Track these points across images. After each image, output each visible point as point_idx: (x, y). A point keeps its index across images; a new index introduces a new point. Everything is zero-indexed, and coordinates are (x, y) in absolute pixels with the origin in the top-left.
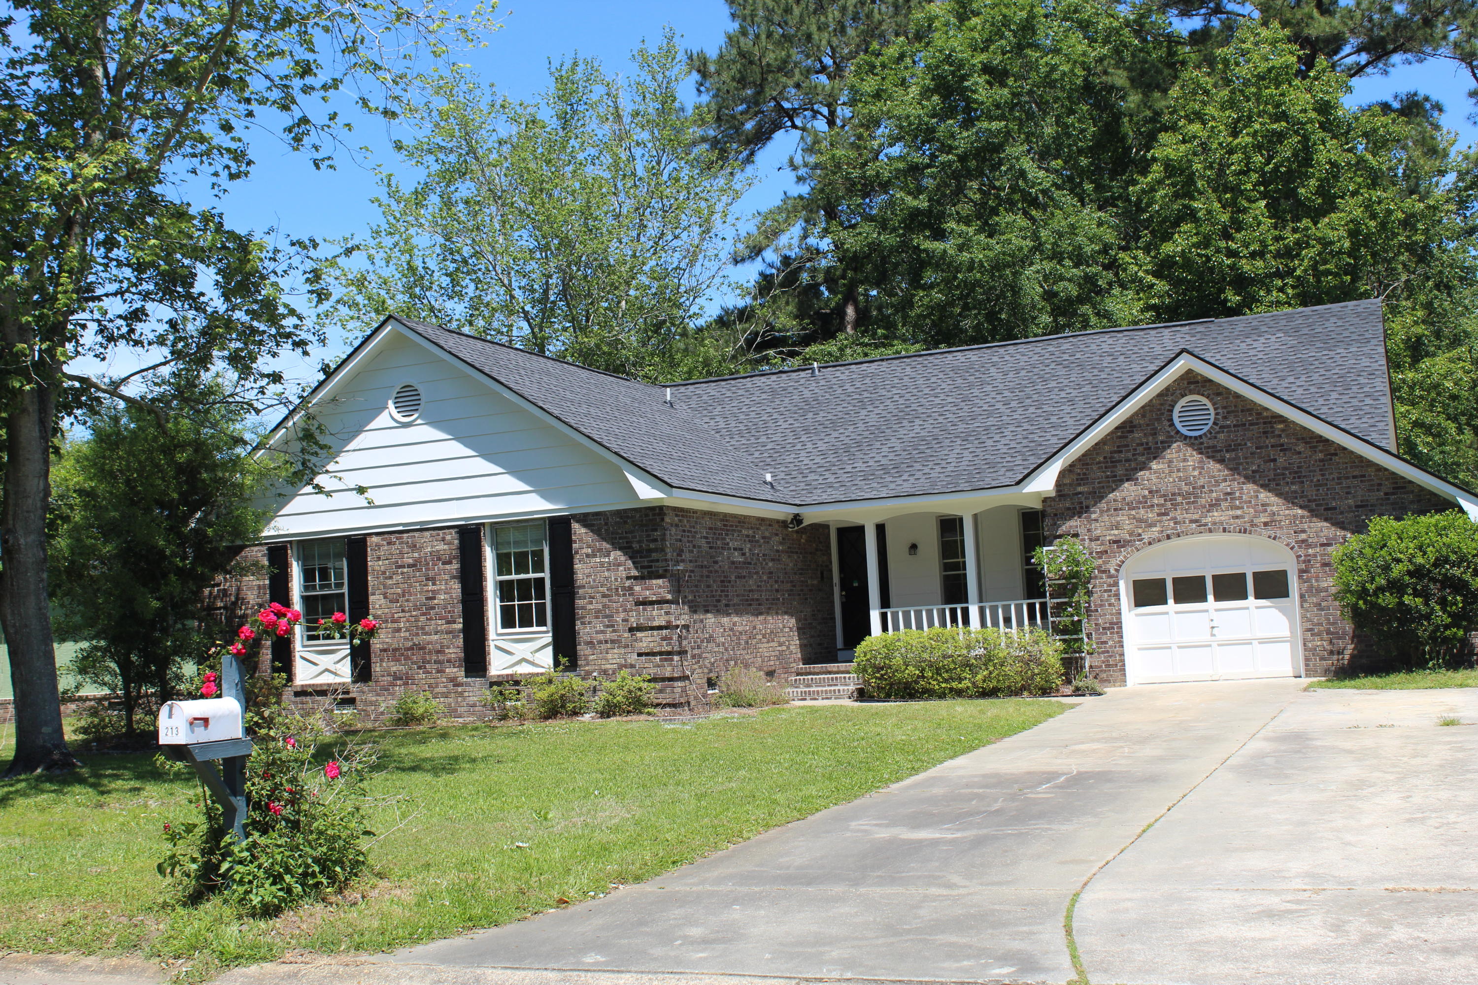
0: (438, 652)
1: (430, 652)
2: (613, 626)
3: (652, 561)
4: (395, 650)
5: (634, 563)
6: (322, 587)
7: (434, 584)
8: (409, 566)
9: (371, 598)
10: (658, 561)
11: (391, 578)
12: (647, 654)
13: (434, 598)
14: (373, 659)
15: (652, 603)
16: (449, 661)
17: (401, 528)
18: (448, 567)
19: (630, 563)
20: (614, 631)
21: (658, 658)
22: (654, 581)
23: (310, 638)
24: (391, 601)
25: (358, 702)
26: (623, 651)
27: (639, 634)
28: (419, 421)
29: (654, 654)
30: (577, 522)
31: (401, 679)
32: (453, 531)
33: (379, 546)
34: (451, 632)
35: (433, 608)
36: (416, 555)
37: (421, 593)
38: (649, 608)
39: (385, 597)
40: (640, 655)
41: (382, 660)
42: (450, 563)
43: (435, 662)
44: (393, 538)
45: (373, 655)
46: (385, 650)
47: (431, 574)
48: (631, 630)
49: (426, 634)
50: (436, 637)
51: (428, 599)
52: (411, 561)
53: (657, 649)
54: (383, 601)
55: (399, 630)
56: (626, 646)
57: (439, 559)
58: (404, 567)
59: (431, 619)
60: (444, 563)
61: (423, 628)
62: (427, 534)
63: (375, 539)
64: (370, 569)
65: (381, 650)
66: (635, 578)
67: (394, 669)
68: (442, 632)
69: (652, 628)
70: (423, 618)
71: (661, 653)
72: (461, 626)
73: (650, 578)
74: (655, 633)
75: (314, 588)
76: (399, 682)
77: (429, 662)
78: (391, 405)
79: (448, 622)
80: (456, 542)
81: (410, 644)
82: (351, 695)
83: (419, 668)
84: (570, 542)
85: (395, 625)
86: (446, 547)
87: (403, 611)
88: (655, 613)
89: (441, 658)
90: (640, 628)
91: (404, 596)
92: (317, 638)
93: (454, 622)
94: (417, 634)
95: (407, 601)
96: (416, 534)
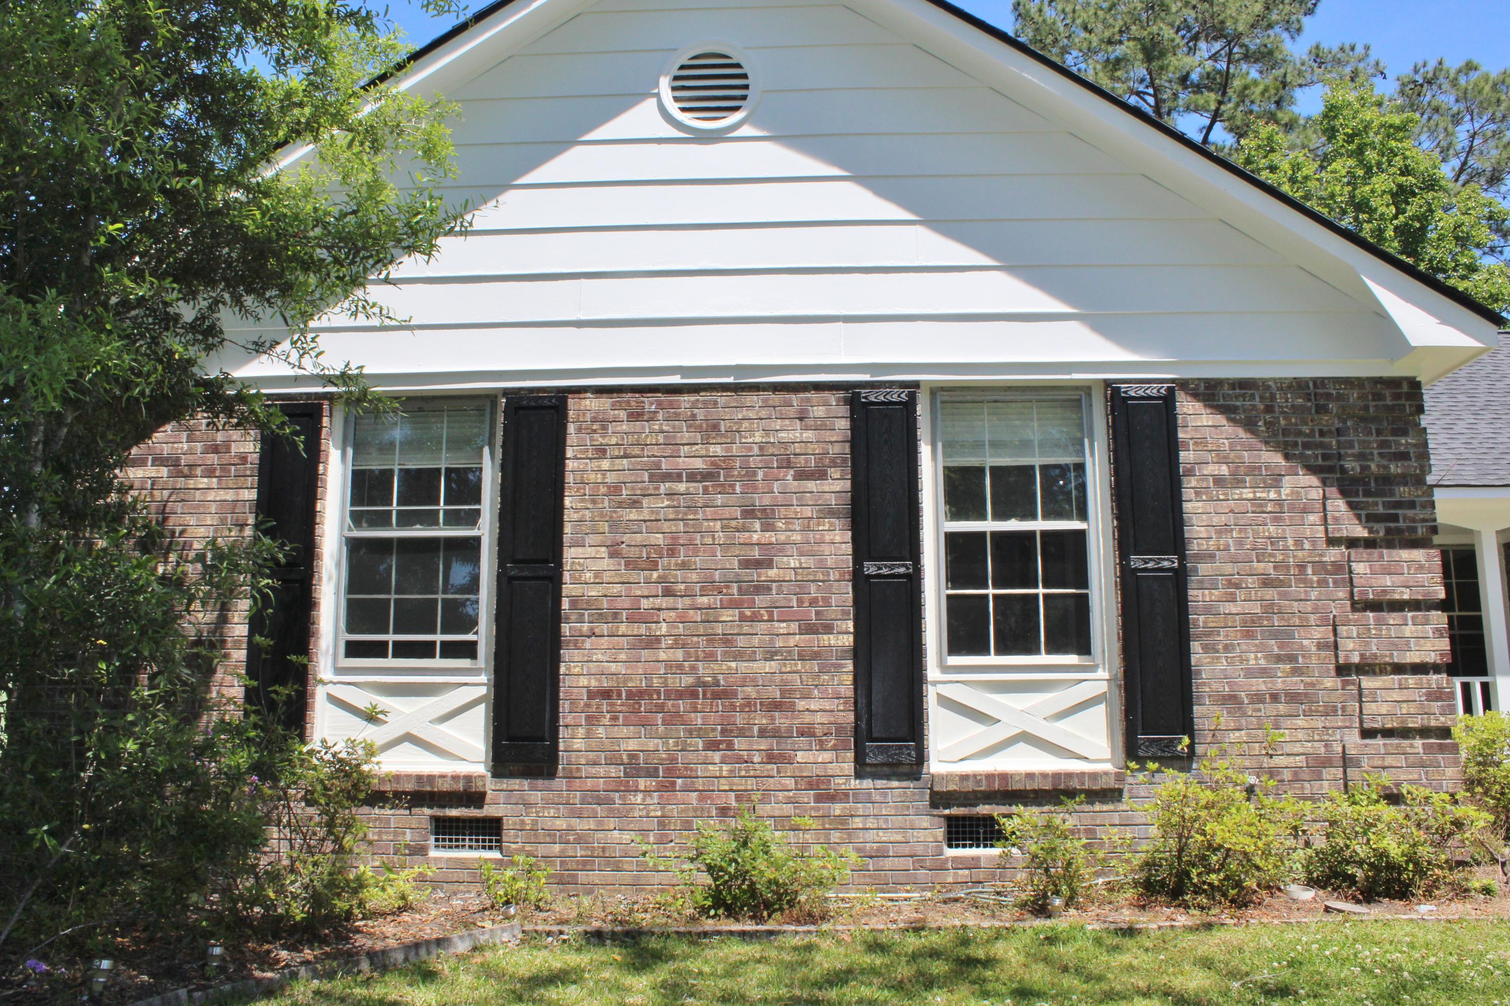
0: (775, 706)
1: (748, 705)
2: (1292, 659)
3: (1399, 505)
4: (636, 695)
5: (1352, 506)
6: (406, 520)
7: (767, 527)
8: (693, 477)
9: (570, 554)
10: (1412, 505)
11: (635, 504)
12: (1388, 733)
13: (769, 564)
14: (566, 716)
15: (1398, 606)
16: (806, 732)
17: (676, 379)
18: (811, 485)
19: (1338, 506)
20: (1296, 672)
21: (1418, 743)
22: (1405, 554)
23: (354, 650)
24: (632, 565)
25: (508, 835)
26: (1319, 723)
27: (1368, 682)
28: (746, 131)
29: (1405, 733)
30: (1196, 396)
31: (652, 773)
32: (832, 398)
33: (604, 423)
34: (815, 656)
35: (762, 589)
36: (718, 450)
37: (726, 546)
38: (1393, 618)
39: (614, 554)
40: (1367, 734)
41: (592, 721)
42: (820, 475)
43: (763, 733)
44: (649, 403)
45: (564, 706)
46: (606, 694)
47: (761, 500)
48: (1342, 670)
49: (739, 656)
50: (770, 666)
51: (747, 564)
52: (699, 464)
53: (1415, 723)
54: (606, 563)
55: (652, 642)
56: (1329, 711)
57: (787, 464)
58: (678, 478)
59: (755, 618)
60: (802, 475)
61: (727, 640)
62: (753, 399)
63: (591, 403)
64: (569, 478)
65: (592, 694)
66: (1352, 543)
67: (632, 745)
68: (787, 655)
69: (1399, 669)
70: (727, 615)
71: (1424, 732)
72: (848, 640)
73: (1390, 545)
74: (1411, 680)
75: (383, 520)
76: (642, 783)
77: (742, 733)
78: (665, 85)
79: (808, 629)
80: (844, 424)
81: (688, 680)
82: (488, 811)
83: (712, 746)
84: (1172, 446)
85: (642, 629)
86: (809, 435)
87: (668, 593)
88: (1409, 630)
89: (781, 720)
90: (1366, 668)
91: (672, 552)
92: (377, 650)
93: (828, 629)
94: (710, 657)
95: (684, 566)
96: (722, 399)
